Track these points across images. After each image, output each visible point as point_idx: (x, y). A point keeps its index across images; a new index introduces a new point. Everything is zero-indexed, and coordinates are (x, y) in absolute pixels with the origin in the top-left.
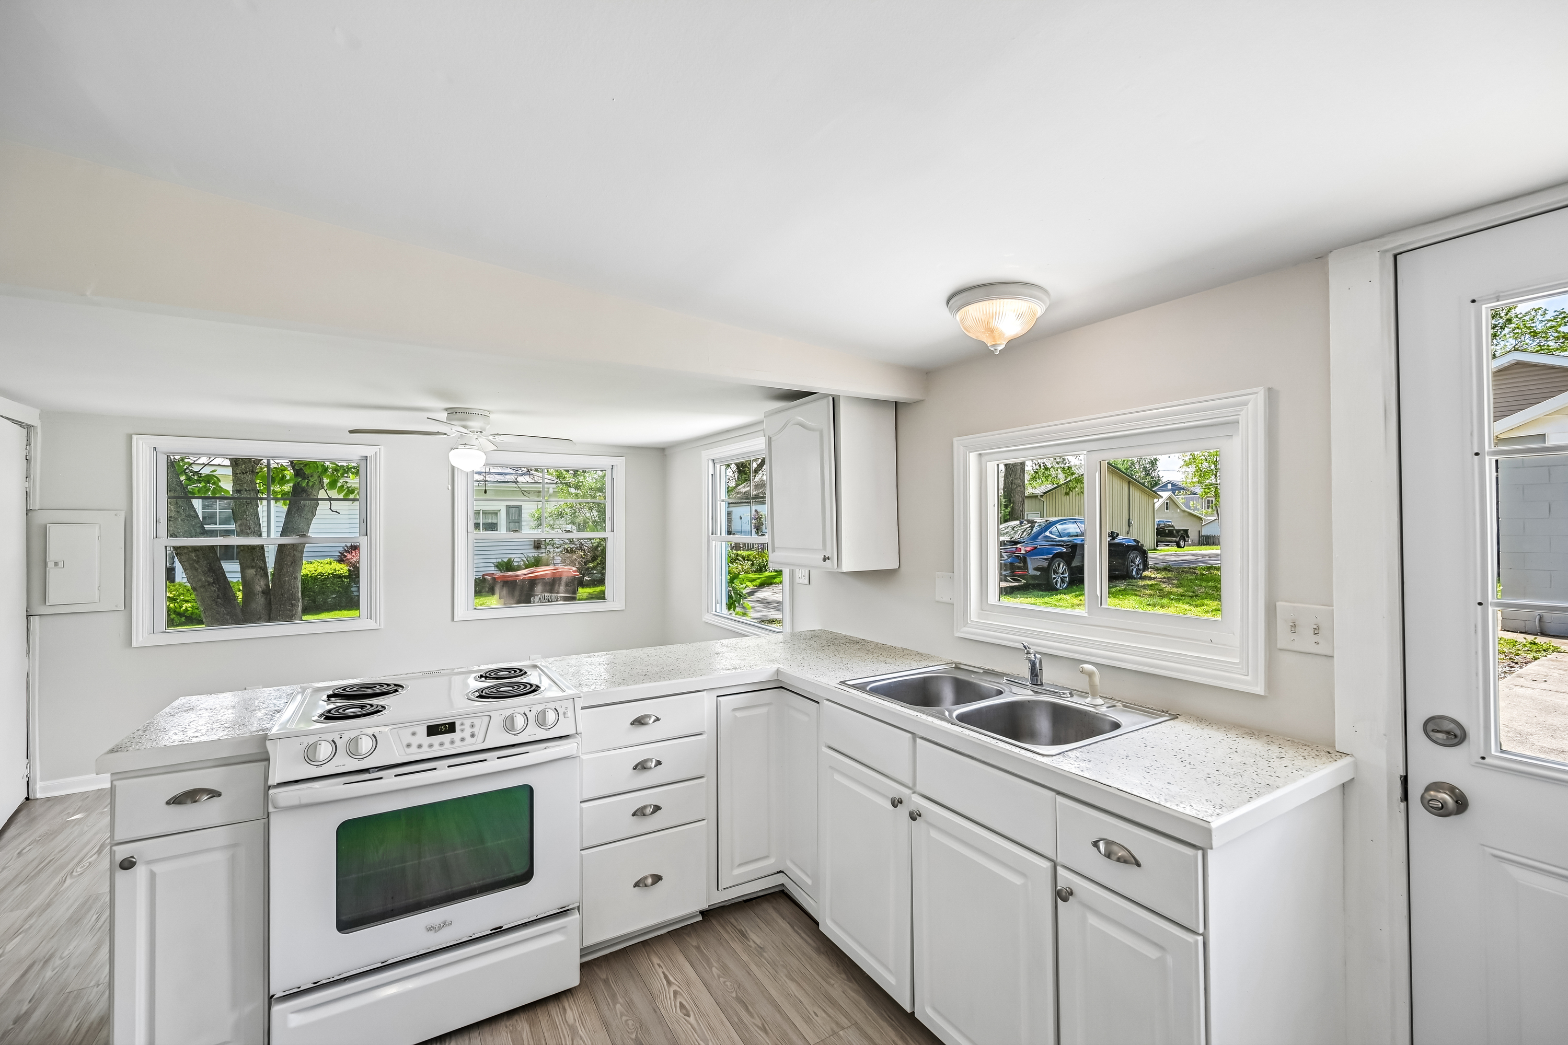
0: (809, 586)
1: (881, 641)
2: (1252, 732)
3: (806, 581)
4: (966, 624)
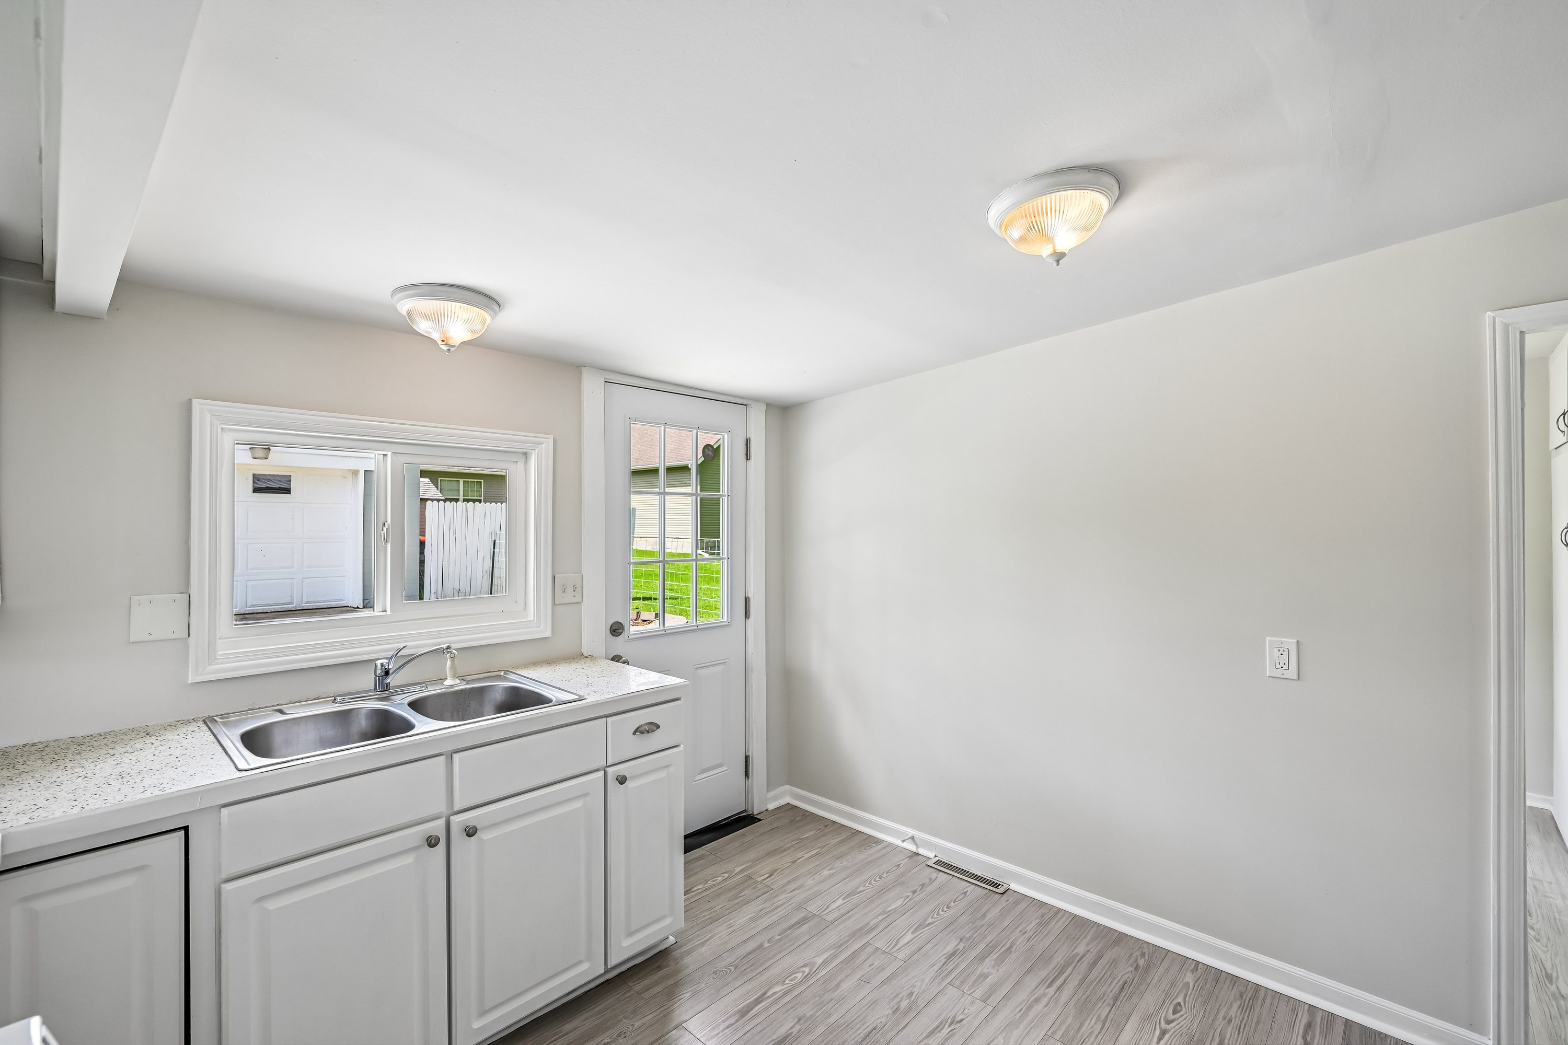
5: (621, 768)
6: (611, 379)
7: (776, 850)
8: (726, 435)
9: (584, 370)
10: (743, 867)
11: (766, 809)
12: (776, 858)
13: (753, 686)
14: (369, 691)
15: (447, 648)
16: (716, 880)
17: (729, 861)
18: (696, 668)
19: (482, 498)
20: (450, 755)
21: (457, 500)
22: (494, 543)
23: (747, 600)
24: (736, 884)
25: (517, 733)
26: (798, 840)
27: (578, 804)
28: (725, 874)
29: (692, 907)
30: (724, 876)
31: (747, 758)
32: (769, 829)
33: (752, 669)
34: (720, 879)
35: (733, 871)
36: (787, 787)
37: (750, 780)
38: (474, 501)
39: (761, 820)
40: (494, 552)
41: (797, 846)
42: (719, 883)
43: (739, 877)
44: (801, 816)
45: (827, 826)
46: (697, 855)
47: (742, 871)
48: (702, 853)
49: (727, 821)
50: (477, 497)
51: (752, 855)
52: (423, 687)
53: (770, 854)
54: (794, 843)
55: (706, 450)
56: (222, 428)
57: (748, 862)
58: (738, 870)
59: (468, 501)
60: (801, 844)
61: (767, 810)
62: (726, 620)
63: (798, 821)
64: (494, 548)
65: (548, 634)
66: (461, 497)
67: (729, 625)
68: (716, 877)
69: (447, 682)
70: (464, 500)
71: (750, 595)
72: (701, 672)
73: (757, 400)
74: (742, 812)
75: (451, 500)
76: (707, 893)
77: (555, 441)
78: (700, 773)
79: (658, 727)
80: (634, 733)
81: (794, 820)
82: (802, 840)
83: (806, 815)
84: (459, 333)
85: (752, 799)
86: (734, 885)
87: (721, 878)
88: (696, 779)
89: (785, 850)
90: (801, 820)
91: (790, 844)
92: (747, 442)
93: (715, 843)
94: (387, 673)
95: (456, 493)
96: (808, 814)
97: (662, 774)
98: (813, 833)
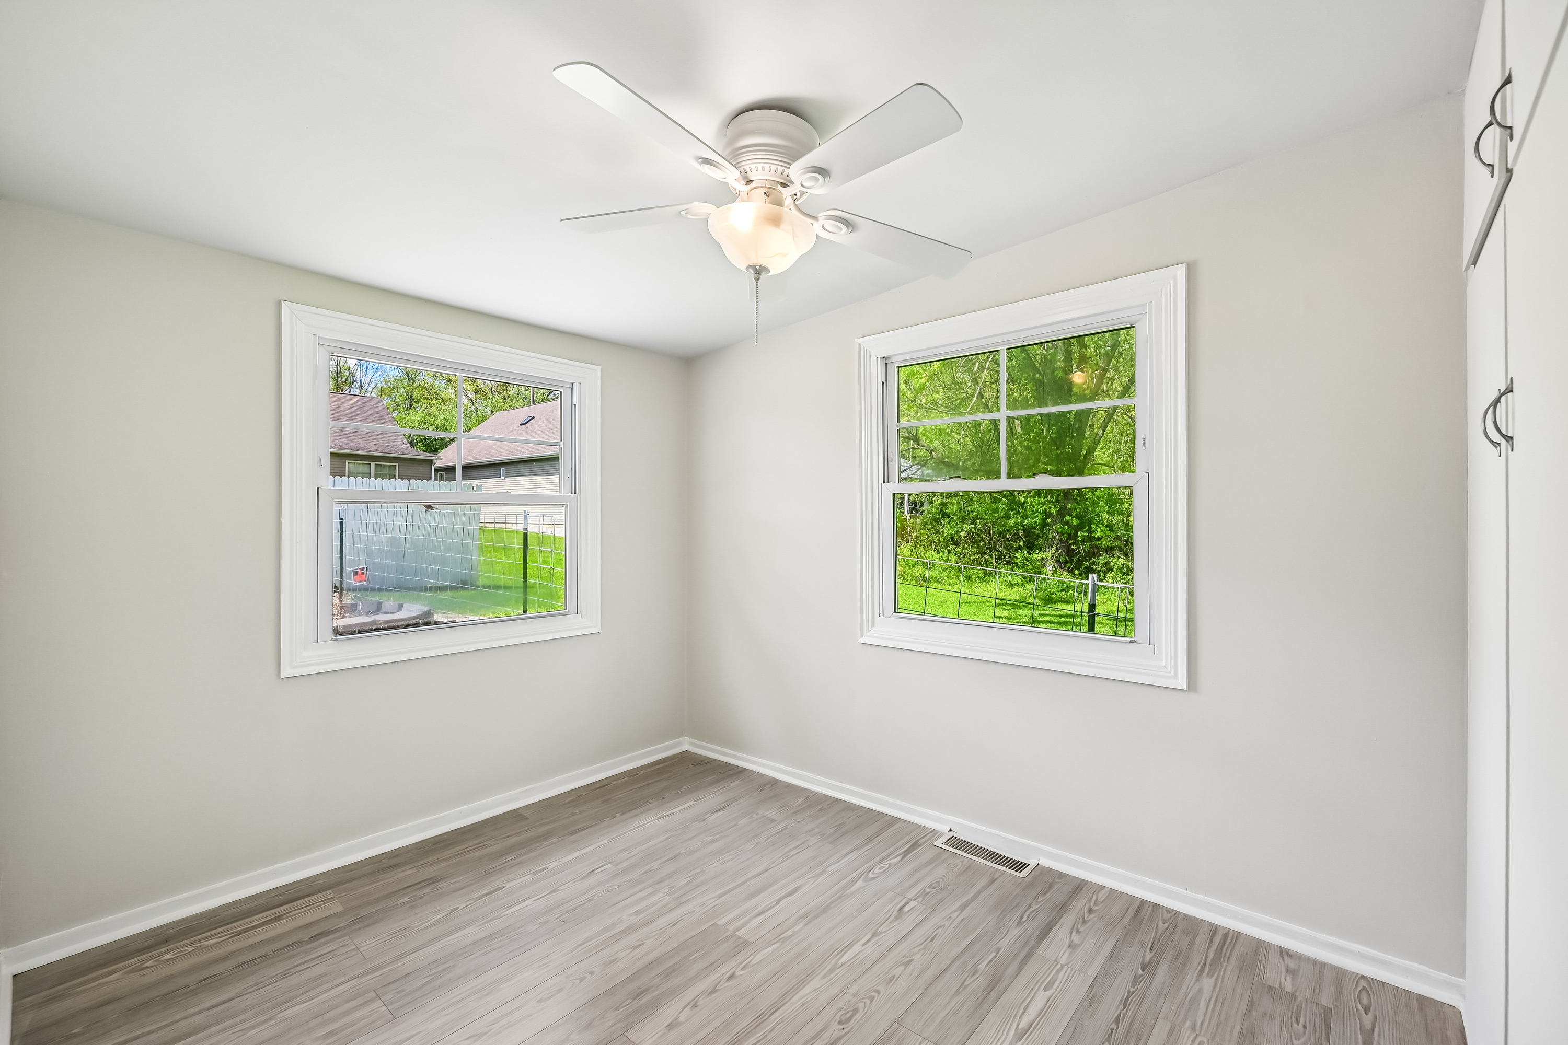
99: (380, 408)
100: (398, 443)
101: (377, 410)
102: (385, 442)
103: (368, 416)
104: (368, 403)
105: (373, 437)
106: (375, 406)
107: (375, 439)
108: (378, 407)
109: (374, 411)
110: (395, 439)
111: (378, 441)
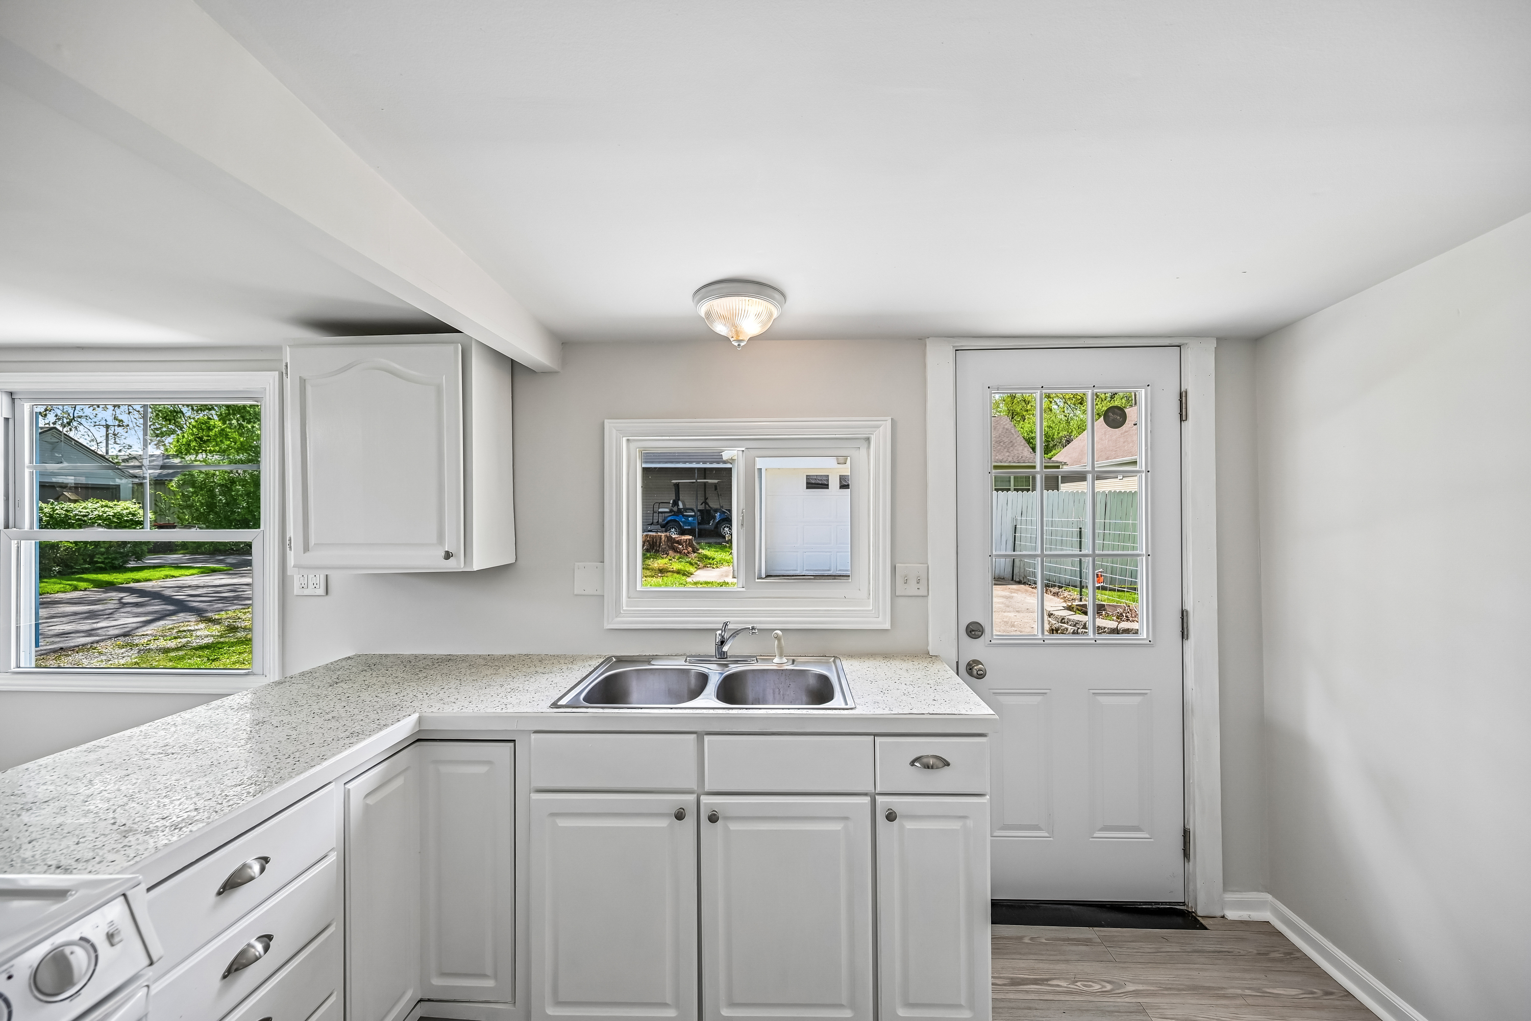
0: (327, 598)
1: (484, 652)
2: (887, 656)
3: (321, 591)
4: (618, 614)
5: (894, 800)
6: (962, 346)
7: (1209, 988)
8: (1143, 390)
9: (928, 341)
10: (1140, 987)
11: (1220, 914)
12: (1203, 1002)
13: (1195, 735)
14: (712, 656)
15: (752, 629)
16: (1091, 986)
17: (1122, 967)
18: (1093, 694)
19: (1031, 487)
20: (700, 736)
21: (1008, 490)
22: (1015, 528)
23: (1184, 614)
24: (1116, 1009)
25: (766, 729)
26: (1258, 990)
27: (837, 826)
28: (1107, 984)
29: (1037, 1006)
30: (1104, 987)
31: (1186, 834)
32: (1212, 948)
33: (1192, 711)
34: (1097, 987)
35: (1121, 986)
36: (1269, 897)
37: (1191, 863)
38: (1022, 490)
39: (1206, 929)
40: (1015, 536)
41: (1250, 1001)
42: (1093, 994)
43: (1127, 1000)
44: (1284, 953)
45: (1331, 993)
46: (1082, 936)
47: (1136, 993)
48: (1090, 936)
49: (1149, 907)
50: (1026, 486)
51: (1163, 975)
52: (753, 660)
53: (1196, 989)
54: (1248, 992)
55: (1110, 414)
56: (628, 440)
57: (1152, 984)
58: (1131, 987)
59: (1017, 490)
60: (1260, 1001)
61: (1223, 917)
62: (1145, 637)
63: (1274, 960)
64: (1015, 533)
65: (887, 626)
66: (1012, 487)
67: (1150, 644)
68: (1093, 982)
69: (776, 660)
70: (1015, 490)
71: (1189, 607)
72: (1101, 699)
73: (1199, 334)
74: (1178, 903)
75: (1003, 490)
76: (1068, 998)
77: (893, 421)
78: (1102, 830)
79: (948, 764)
80: (912, 764)
81: (1266, 954)
82: (1265, 995)
83: (1293, 955)
84: (751, 327)
85: (1195, 891)
86: (1113, 1009)
87: (1100, 987)
88: (1095, 835)
89: (1225, 997)
90: (1281, 960)
91: (1239, 991)
92: (1182, 397)
93: (1116, 932)
94: (722, 643)
95: (1007, 483)
96: (1298, 955)
97: (956, 825)
98: (1293, 993)
99: (1008, 425)
100: (1025, 453)
101: (1006, 427)
102: (1015, 453)
103: (1000, 432)
104: (999, 422)
105: (1006, 450)
106: (1004, 424)
107: (1008, 451)
108: (1006, 424)
109: (1004, 428)
110: (1023, 450)
111: (1010, 453)
